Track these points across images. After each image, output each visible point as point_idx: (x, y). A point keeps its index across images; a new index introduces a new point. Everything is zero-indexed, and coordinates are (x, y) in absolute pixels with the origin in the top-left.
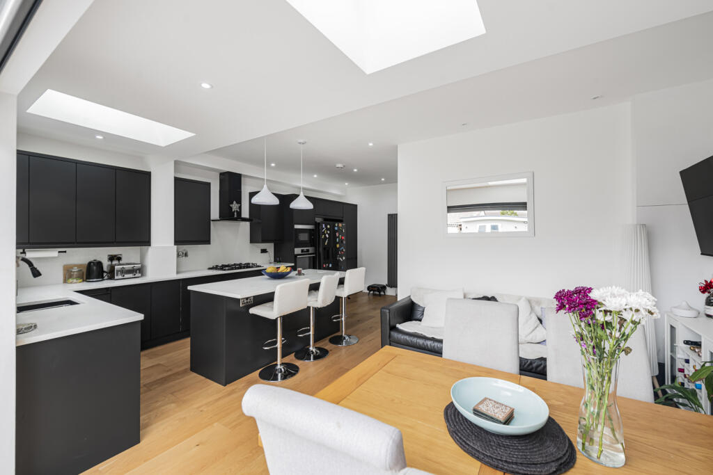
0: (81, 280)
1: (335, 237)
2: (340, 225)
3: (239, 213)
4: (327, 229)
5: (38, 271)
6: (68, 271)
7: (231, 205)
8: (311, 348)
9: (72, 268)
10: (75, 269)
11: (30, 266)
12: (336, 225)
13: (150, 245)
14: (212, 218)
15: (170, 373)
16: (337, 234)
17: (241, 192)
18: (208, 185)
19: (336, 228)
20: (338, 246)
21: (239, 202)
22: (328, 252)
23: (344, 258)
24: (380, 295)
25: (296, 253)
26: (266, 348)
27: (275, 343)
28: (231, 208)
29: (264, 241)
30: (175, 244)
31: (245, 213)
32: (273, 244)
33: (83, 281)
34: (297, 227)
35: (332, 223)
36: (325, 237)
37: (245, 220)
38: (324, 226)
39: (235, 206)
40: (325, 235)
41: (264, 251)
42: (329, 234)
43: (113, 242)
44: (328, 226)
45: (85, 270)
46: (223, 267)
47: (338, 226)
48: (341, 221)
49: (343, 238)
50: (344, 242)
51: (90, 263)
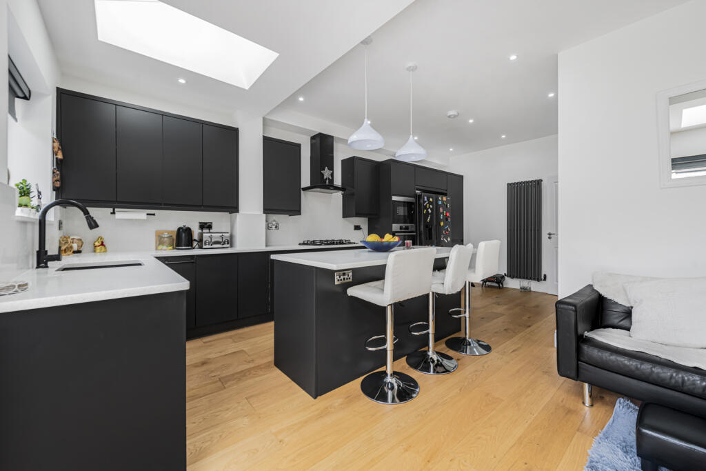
0: (171, 247)
1: (438, 213)
2: (445, 199)
3: (331, 181)
4: (430, 203)
5: (95, 221)
6: (159, 236)
7: (323, 172)
8: (430, 354)
9: (163, 234)
10: (166, 235)
11: (85, 214)
12: (440, 198)
13: (238, 212)
14: (303, 186)
15: (252, 365)
16: (441, 210)
17: (333, 157)
18: (299, 146)
19: (440, 203)
20: (442, 224)
21: (331, 168)
22: (430, 230)
23: (449, 239)
24: (499, 287)
25: (393, 230)
26: (370, 349)
27: (384, 341)
28: (323, 175)
29: (358, 215)
30: (264, 213)
31: (338, 181)
32: (367, 219)
33: (173, 248)
34: (395, 198)
35: (434, 195)
36: (427, 212)
37: (337, 188)
38: (426, 199)
39: (326, 173)
40: (427, 209)
41: (357, 228)
42: (431, 209)
43: (200, 206)
44: (431, 200)
45: (175, 237)
46: (314, 243)
47: (442, 200)
48: (445, 194)
49: (448, 214)
50: (449, 220)
51: (179, 229)
